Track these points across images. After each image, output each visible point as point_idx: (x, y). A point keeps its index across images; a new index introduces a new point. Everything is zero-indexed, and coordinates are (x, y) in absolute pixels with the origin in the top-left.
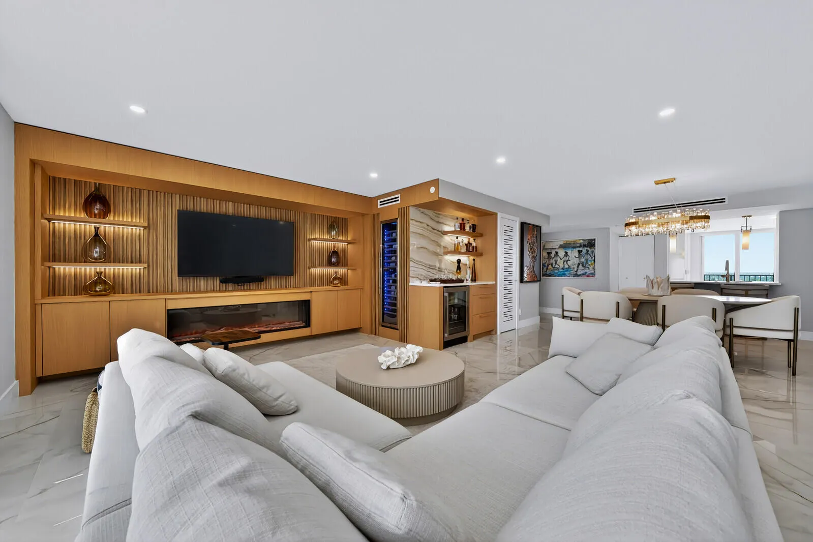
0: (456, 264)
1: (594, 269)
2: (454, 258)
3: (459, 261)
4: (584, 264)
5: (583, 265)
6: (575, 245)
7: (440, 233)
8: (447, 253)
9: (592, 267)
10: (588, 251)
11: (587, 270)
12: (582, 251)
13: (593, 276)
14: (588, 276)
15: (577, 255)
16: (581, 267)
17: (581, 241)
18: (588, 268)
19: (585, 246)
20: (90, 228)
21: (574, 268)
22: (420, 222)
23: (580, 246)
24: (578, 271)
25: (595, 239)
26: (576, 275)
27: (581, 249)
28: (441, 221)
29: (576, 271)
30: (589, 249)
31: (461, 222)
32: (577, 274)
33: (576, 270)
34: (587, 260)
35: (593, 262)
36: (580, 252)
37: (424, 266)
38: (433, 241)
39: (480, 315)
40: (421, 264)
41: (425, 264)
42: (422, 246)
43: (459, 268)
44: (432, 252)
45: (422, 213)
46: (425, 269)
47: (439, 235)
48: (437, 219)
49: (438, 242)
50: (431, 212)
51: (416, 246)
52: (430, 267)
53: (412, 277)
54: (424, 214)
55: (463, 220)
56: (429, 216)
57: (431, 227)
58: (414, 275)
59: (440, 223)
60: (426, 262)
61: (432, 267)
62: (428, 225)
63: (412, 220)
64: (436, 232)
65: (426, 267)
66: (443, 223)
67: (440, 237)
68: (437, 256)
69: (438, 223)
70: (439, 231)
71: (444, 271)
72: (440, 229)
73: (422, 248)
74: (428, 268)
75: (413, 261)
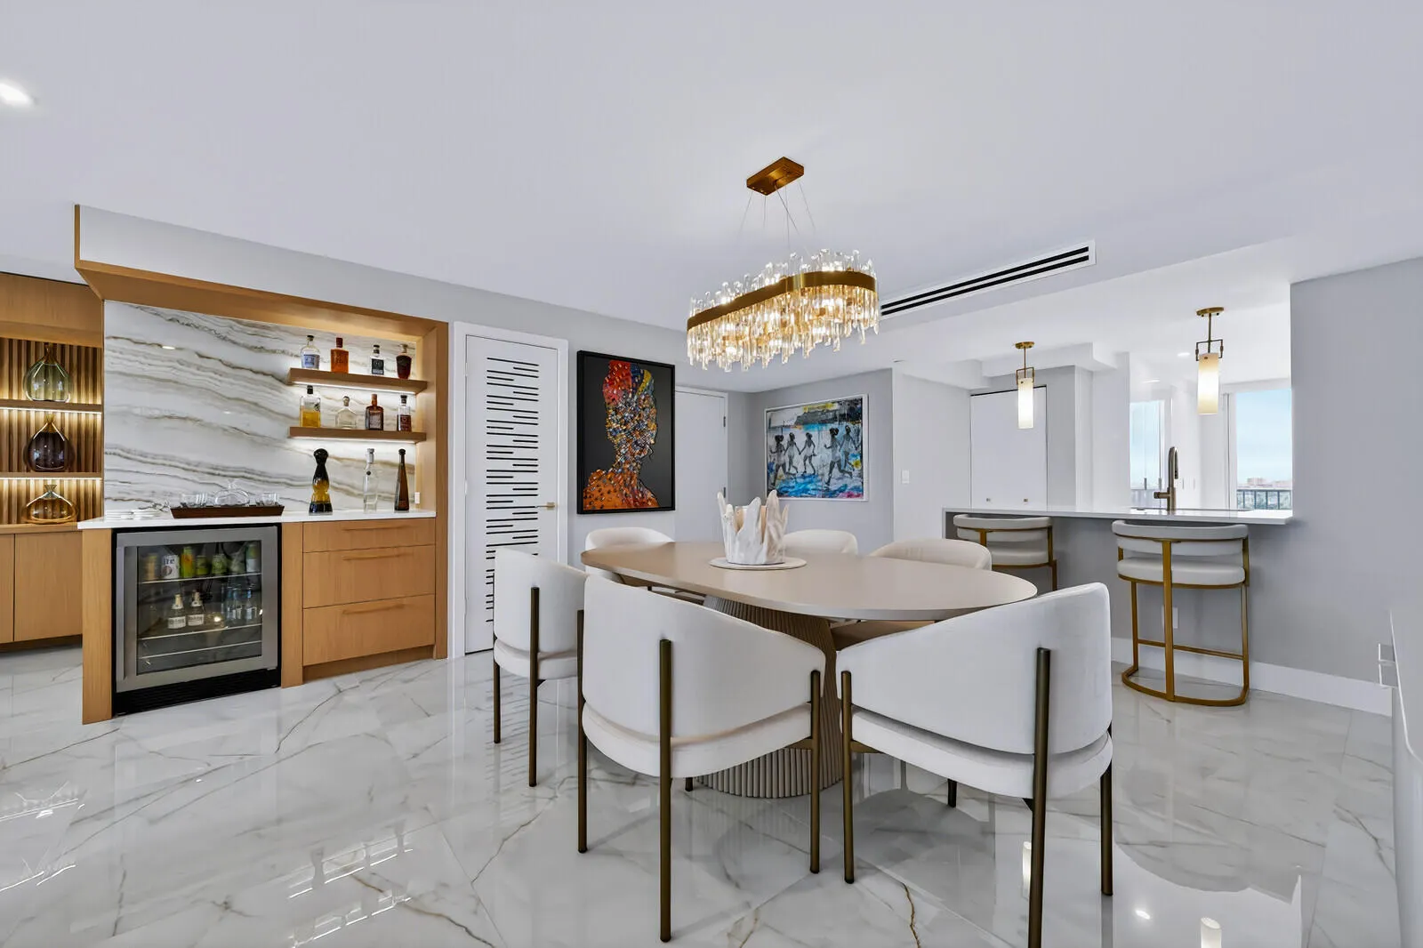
0: (314, 465)
1: (861, 476)
2: (309, 446)
3: (321, 456)
4: (843, 463)
5: (839, 466)
6: (824, 417)
7: (269, 379)
8: (295, 432)
9: (855, 473)
10: (848, 431)
11: (847, 480)
12: (837, 431)
13: (858, 496)
14: (850, 496)
15: (828, 440)
16: (835, 470)
17: (836, 406)
18: (850, 474)
19: (843, 417)
21: (823, 475)
23: (834, 419)
24: (832, 481)
25: (861, 400)
26: (829, 493)
27: (835, 425)
28: (269, 344)
29: (828, 483)
30: (850, 425)
31: (335, 347)
32: (828, 490)
33: (826, 478)
34: (846, 454)
35: (859, 458)
36: (834, 432)
37: (183, 469)
38: (229, 398)
39: (345, 607)
40: (168, 463)
41: (189, 464)
42: (172, 413)
43: (321, 474)
44: (225, 430)
45: (170, 320)
46: (190, 476)
47: (264, 384)
48: (254, 341)
49: (256, 404)
50: (218, 320)
51: (137, 411)
52: (214, 471)
53: (116, 500)
54: (183, 324)
55: (340, 342)
56: (211, 330)
57: (220, 360)
58: (129, 494)
59: (267, 351)
60: (193, 458)
61: (223, 470)
62: (201, 356)
63: (115, 338)
64: (250, 374)
65: (194, 471)
66: (283, 352)
67: (269, 391)
68: (253, 442)
69: (260, 352)
70: (264, 374)
71: (289, 482)
72: (266, 368)
73: (170, 417)
74: (207, 475)
75: (119, 455)
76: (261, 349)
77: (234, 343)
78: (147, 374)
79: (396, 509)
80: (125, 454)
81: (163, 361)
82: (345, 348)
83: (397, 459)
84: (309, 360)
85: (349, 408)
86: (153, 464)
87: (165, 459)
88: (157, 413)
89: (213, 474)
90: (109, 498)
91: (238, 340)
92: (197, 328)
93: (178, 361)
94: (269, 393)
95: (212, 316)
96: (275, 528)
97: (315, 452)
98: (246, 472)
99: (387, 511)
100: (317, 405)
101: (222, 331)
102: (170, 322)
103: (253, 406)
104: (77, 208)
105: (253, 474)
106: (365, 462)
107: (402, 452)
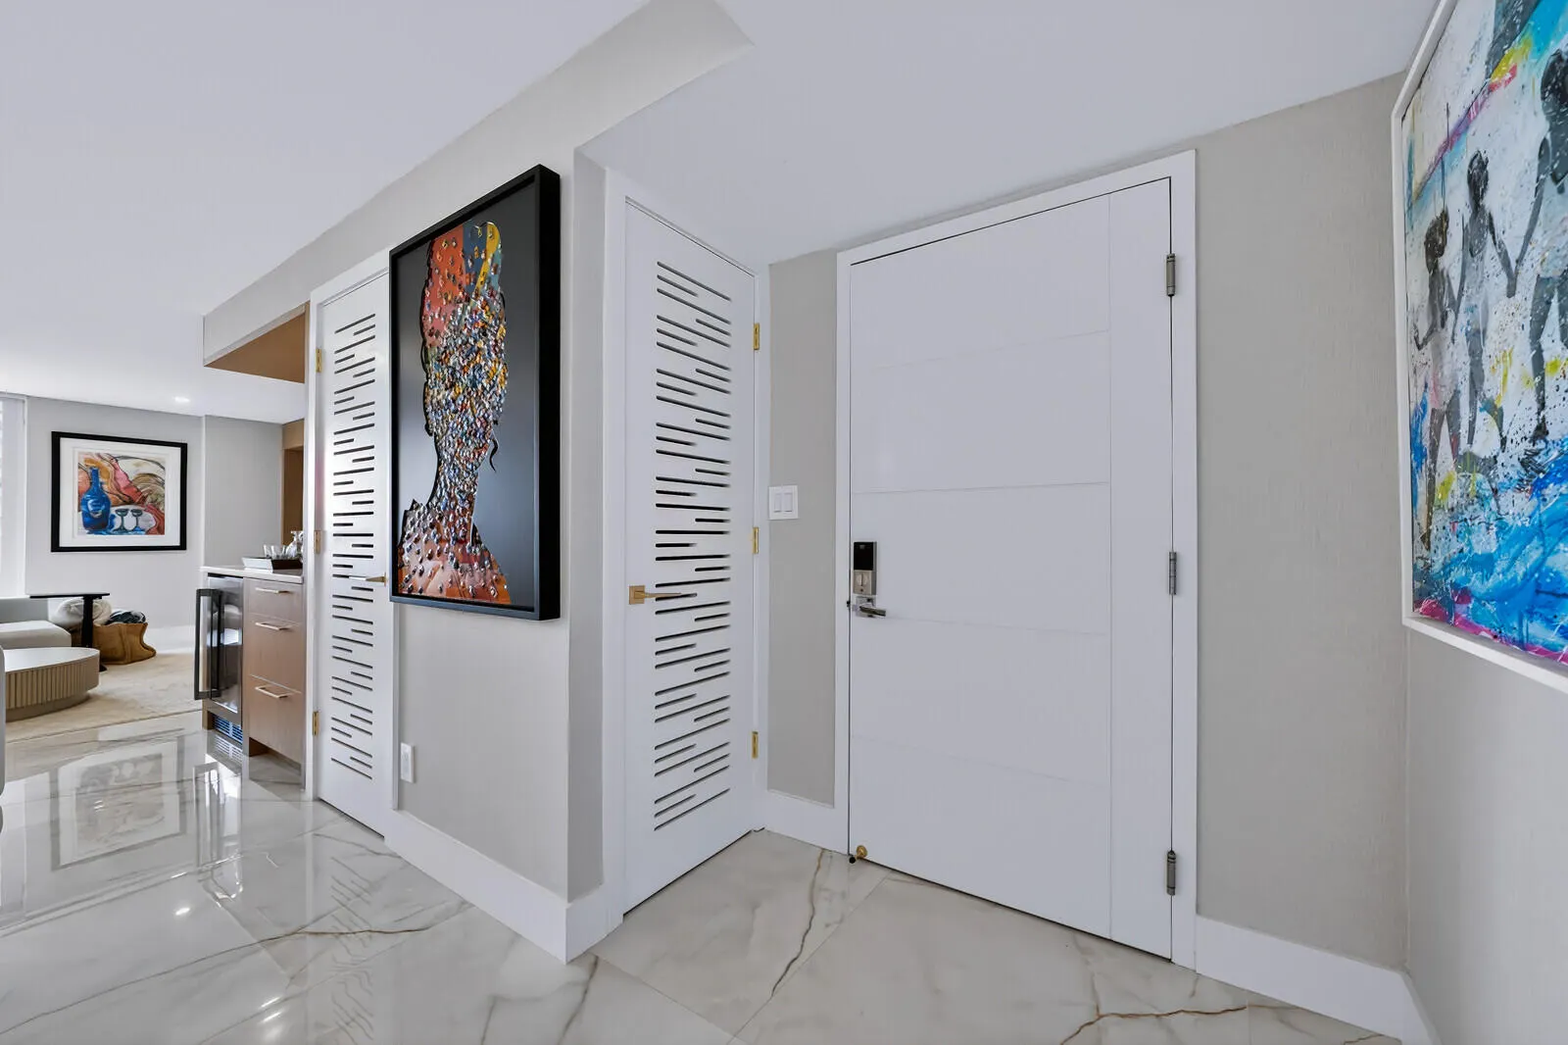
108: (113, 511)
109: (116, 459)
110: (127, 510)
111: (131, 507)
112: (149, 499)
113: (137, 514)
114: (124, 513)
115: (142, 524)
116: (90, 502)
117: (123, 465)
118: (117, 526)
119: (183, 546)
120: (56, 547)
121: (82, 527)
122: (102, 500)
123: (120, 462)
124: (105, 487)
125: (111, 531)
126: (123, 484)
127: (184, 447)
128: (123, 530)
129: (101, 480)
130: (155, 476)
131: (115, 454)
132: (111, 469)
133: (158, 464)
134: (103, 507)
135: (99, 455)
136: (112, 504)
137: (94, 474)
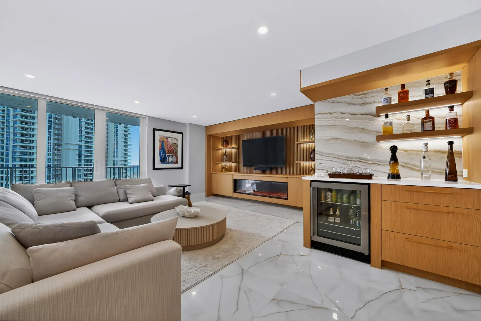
0: (390, 154)
2: (387, 145)
3: (394, 149)
7: (369, 116)
8: (379, 139)
20: (224, 151)
22: (330, 113)
28: (368, 100)
31: (400, 90)
37: (337, 158)
38: (352, 128)
39: (408, 236)
40: (332, 156)
41: (339, 156)
42: (333, 137)
43: (394, 158)
44: (351, 141)
45: (332, 103)
46: (340, 161)
47: (366, 119)
48: (361, 101)
49: (363, 129)
50: (348, 97)
51: (324, 138)
52: (348, 159)
53: (318, 170)
54: (336, 103)
55: (403, 86)
56: (345, 102)
57: (349, 113)
58: (321, 167)
59: (367, 104)
60: (340, 154)
61: (351, 158)
62: (342, 113)
63: (317, 114)
64: (360, 116)
65: (341, 159)
66: (375, 102)
67: (369, 121)
68: (362, 145)
69: (365, 105)
70: (367, 114)
71: (378, 163)
72: (367, 112)
73: (332, 139)
74: (345, 161)
75: (319, 154)
76: (365, 104)
77: (354, 104)
78: (326, 124)
79: (446, 180)
80: (320, 154)
81: (330, 118)
82: (406, 89)
83: (447, 147)
84: (386, 100)
85: (410, 122)
86: (328, 157)
87: (332, 155)
88: (329, 138)
89: (347, 160)
90: (317, 169)
91: (355, 103)
92: (341, 103)
93: (335, 117)
94: (369, 123)
95: (346, 96)
96: (367, 186)
97: (390, 148)
98: (359, 159)
99: (439, 181)
100: (391, 123)
101: (349, 101)
102: (332, 104)
103: (362, 130)
104: (300, 71)
105: (362, 160)
106: (422, 151)
107: (451, 143)
108: (167, 155)
109: (167, 138)
110: (170, 155)
111: (170, 154)
112: (174, 151)
113: (172, 156)
114: (169, 156)
115: (173, 161)
116: (162, 152)
117: (169, 140)
118: (167, 161)
119: (182, 168)
120: (154, 168)
121: (160, 161)
122: (164, 152)
123: (169, 139)
124: (165, 147)
125: (166, 162)
126: (169, 146)
127: (182, 134)
128: (169, 162)
129: (164, 145)
130: (176, 143)
131: (167, 136)
132: (166, 141)
133: (177, 140)
134: (164, 154)
135: (164, 137)
136: (166, 153)
137: (162, 143)
